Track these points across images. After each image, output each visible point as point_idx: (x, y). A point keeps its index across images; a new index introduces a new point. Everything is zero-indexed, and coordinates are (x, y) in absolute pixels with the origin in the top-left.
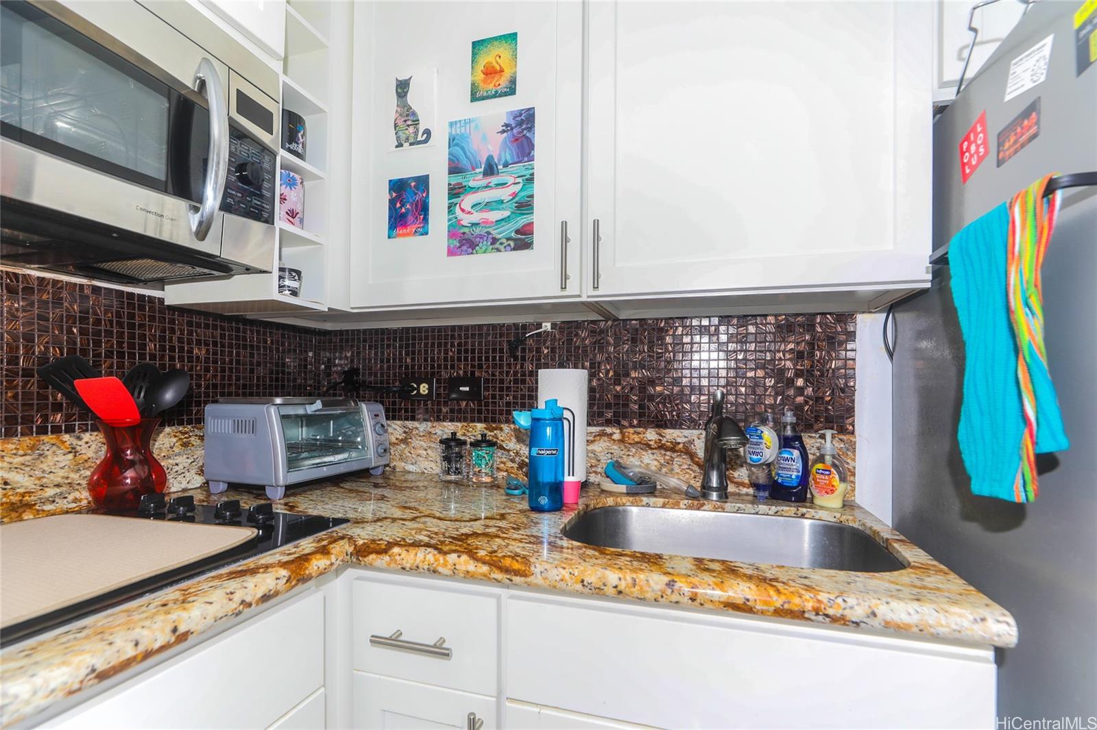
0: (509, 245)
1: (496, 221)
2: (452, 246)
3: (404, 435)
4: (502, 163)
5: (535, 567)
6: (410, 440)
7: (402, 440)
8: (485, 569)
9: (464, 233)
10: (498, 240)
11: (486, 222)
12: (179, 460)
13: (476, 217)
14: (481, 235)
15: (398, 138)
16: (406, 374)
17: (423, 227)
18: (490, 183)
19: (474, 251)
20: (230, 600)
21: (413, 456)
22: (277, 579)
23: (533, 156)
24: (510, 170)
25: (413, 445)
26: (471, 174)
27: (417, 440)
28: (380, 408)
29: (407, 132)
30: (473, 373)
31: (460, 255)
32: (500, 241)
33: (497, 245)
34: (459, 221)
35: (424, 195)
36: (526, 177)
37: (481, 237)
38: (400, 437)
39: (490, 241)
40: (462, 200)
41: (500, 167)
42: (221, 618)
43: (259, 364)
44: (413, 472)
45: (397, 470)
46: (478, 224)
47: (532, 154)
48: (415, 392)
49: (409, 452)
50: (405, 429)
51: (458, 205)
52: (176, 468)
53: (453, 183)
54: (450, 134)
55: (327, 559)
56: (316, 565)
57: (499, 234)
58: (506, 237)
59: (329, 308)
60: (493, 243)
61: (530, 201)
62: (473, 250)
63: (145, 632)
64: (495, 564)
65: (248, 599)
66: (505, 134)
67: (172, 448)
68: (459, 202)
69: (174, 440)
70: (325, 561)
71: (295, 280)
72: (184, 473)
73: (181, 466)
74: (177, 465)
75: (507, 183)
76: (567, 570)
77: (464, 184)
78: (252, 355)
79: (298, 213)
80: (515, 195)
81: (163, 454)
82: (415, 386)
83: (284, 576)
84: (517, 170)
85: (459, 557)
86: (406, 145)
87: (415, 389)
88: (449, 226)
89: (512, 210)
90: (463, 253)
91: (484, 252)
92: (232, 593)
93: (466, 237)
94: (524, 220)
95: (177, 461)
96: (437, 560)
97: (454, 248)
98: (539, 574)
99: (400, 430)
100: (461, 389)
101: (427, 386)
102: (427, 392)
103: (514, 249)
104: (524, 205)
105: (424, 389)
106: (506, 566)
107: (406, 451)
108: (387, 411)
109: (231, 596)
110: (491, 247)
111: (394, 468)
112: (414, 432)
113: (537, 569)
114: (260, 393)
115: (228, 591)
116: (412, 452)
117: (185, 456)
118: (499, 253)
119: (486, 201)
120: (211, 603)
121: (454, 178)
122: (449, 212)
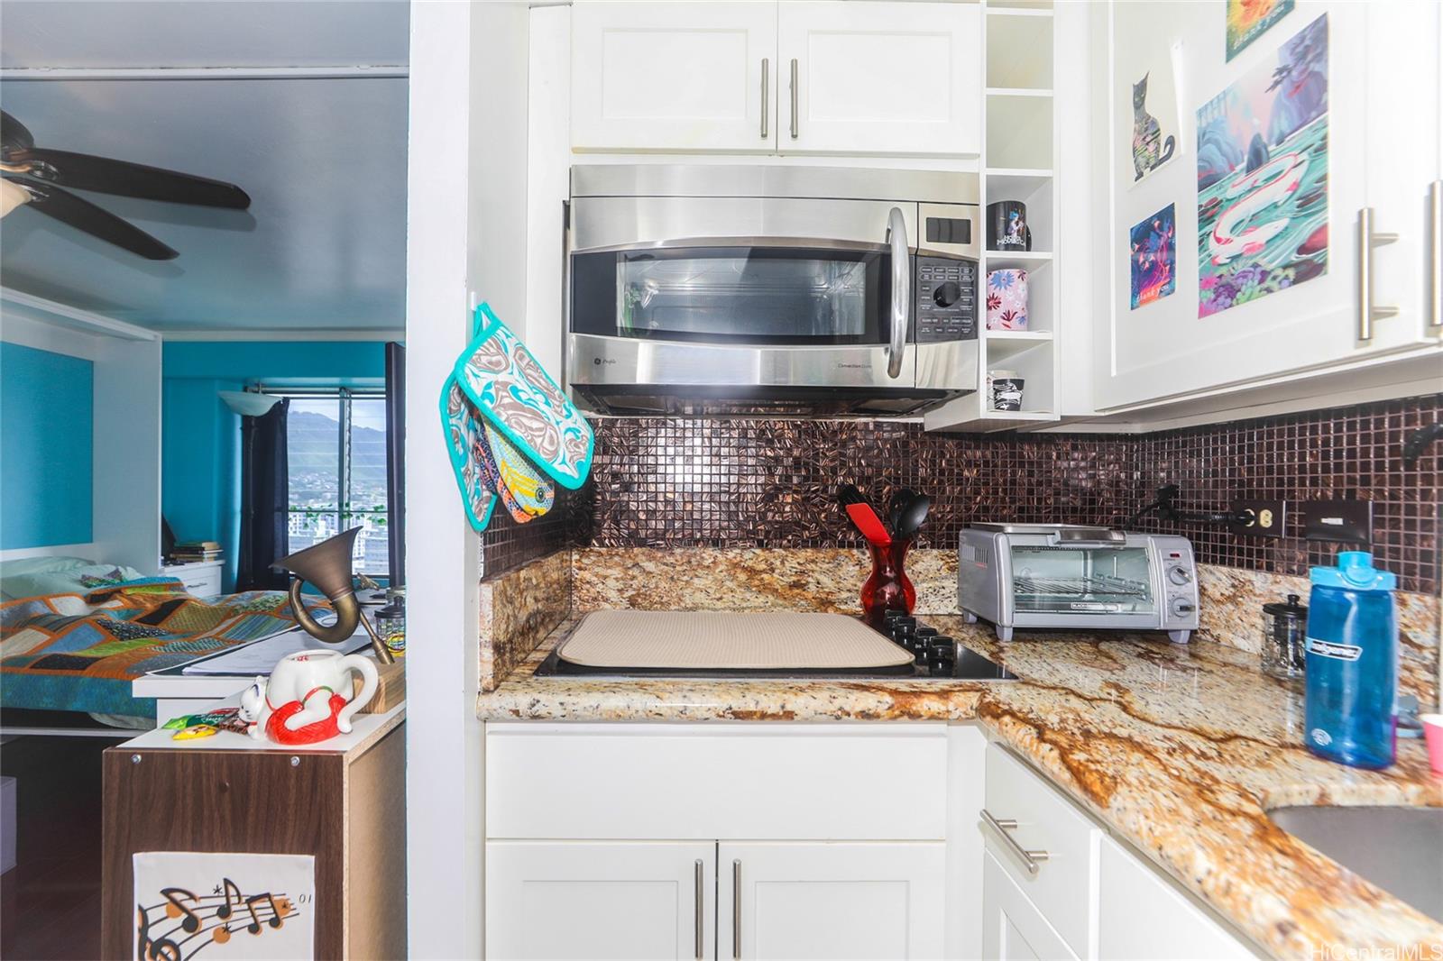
0: (1286, 277)
1: (1268, 242)
2: (1205, 301)
3: (1232, 589)
4: (1274, 139)
5: (1115, 799)
6: (1240, 599)
7: (1229, 597)
8: (1066, 775)
9: (1220, 277)
10: (1269, 273)
11: (1252, 248)
12: (946, 583)
13: (1238, 245)
14: (1244, 272)
15: (1137, 166)
16: (1241, 494)
17: (1169, 283)
18: (1255, 181)
19: (1234, 302)
20: (831, 702)
21: (1245, 625)
22: (879, 702)
23: (1326, 103)
24: (1288, 144)
25: (1244, 607)
26: (1230, 178)
27: (1251, 601)
28: (1183, 546)
29: (1147, 153)
30: (1351, 493)
31: (1215, 312)
32: (1273, 274)
33: (1268, 283)
34: (1213, 259)
35: (1170, 235)
36: (1314, 147)
37: (1244, 275)
38: (1227, 593)
39: (1258, 277)
40: (1218, 225)
41: (1271, 148)
42: (821, 714)
43: (1040, 483)
44: (1244, 651)
45: (1223, 643)
46: (1241, 255)
47: (1323, 101)
48: (1252, 523)
49: (1239, 618)
50: (1233, 581)
51: (1212, 234)
52: (943, 591)
53: (1203, 203)
54: (1199, 128)
55: (943, 704)
56: (927, 705)
57: (1271, 262)
58: (1280, 265)
59: (1062, 417)
60: (1261, 281)
61: (1321, 187)
62: (1232, 299)
63: (765, 699)
64: (1077, 773)
65: (847, 708)
66: (1279, 87)
67: (939, 570)
68: (1213, 230)
69: (942, 563)
70: (940, 705)
71: (1013, 391)
72: (950, 597)
73: (947, 590)
74: (943, 588)
75: (1281, 172)
76: (1149, 822)
77: (1219, 199)
78: (1031, 474)
79: (1016, 313)
80: (1296, 186)
81: (931, 576)
82: (1253, 513)
83: (887, 703)
84: (1296, 142)
85: (1051, 750)
86: (1147, 172)
87: (1252, 518)
88: (1201, 271)
89: (1290, 215)
90: (1220, 307)
91: (1248, 300)
92: (834, 697)
93: (1224, 281)
94: (1313, 225)
95: (944, 585)
96: (1031, 745)
97: (1207, 303)
98: (1115, 810)
99: (1229, 582)
100: (1324, 521)
101: (1270, 515)
102: (1270, 524)
103: (1295, 282)
104: (1310, 200)
105: (1266, 519)
106: (1086, 782)
107: (1235, 616)
108: (1196, 548)
109: (832, 700)
110: (1259, 288)
111: (1218, 639)
112: (1246, 588)
113: (1116, 801)
114: (1041, 517)
115: (834, 695)
116: (1244, 619)
117: (952, 580)
118: (1271, 295)
119: (1252, 213)
120: (815, 698)
121: (1206, 195)
122: (1200, 249)
